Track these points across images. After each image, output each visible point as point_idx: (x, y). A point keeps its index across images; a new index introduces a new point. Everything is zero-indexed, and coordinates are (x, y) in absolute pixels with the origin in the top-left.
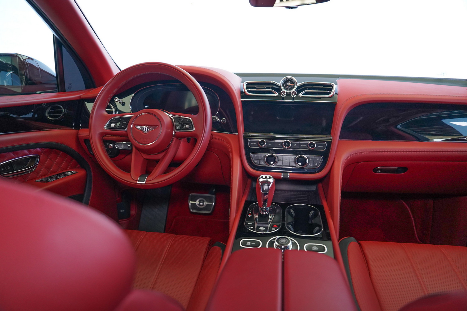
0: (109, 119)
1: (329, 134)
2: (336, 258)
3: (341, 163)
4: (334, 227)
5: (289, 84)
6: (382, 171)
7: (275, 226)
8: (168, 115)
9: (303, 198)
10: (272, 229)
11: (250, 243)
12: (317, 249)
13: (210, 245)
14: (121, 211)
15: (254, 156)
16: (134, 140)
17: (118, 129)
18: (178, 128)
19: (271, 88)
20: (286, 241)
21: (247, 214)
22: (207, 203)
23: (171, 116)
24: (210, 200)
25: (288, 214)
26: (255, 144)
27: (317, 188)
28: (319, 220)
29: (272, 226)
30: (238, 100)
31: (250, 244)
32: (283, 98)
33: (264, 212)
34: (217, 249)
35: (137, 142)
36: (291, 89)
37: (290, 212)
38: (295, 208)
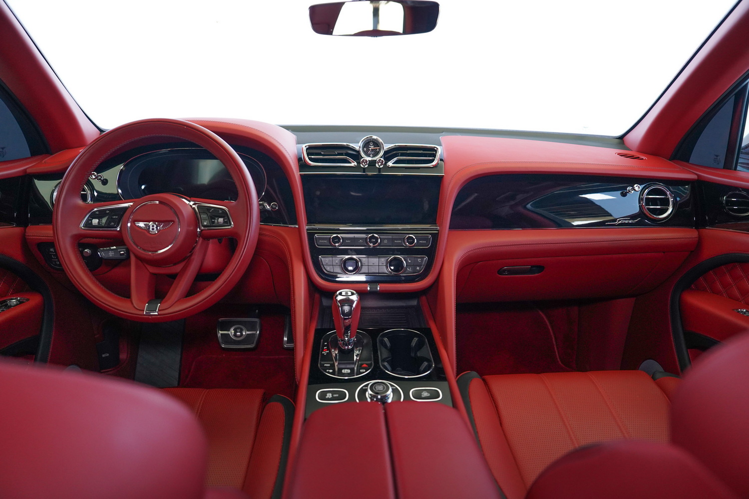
0: (88, 211)
1: (434, 222)
2: (455, 405)
3: (454, 264)
4: (449, 359)
5: (372, 147)
6: (510, 272)
7: (365, 365)
8: (187, 202)
9: (400, 318)
10: (361, 371)
11: (331, 394)
12: (429, 395)
13: (265, 401)
14: (103, 356)
15: (325, 260)
16: (135, 247)
17: (105, 228)
18: (205, 223)
19: (345, 153)
20: (384, 388)
21: (321, 350)
22: (248, 333)
23: (193, 204)
24: (251, 327)
25: (382, 347)
26: (326, 241)
27: (418, 302)
28: (426, 352)
29: (360, 367)
30: (296, 173)
31: (331, 396)
32: (364, 170)
33: (346, 345)
34: (277, 408)
35: (140, 248)
36: (375, 155)
37: (383, 342)
38: (391, 336)
